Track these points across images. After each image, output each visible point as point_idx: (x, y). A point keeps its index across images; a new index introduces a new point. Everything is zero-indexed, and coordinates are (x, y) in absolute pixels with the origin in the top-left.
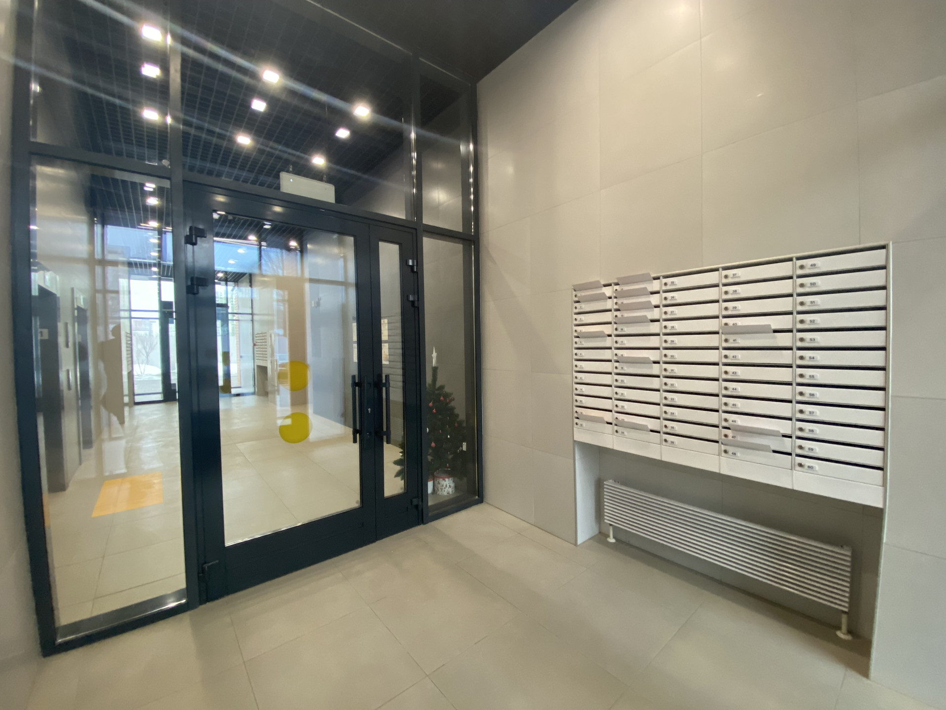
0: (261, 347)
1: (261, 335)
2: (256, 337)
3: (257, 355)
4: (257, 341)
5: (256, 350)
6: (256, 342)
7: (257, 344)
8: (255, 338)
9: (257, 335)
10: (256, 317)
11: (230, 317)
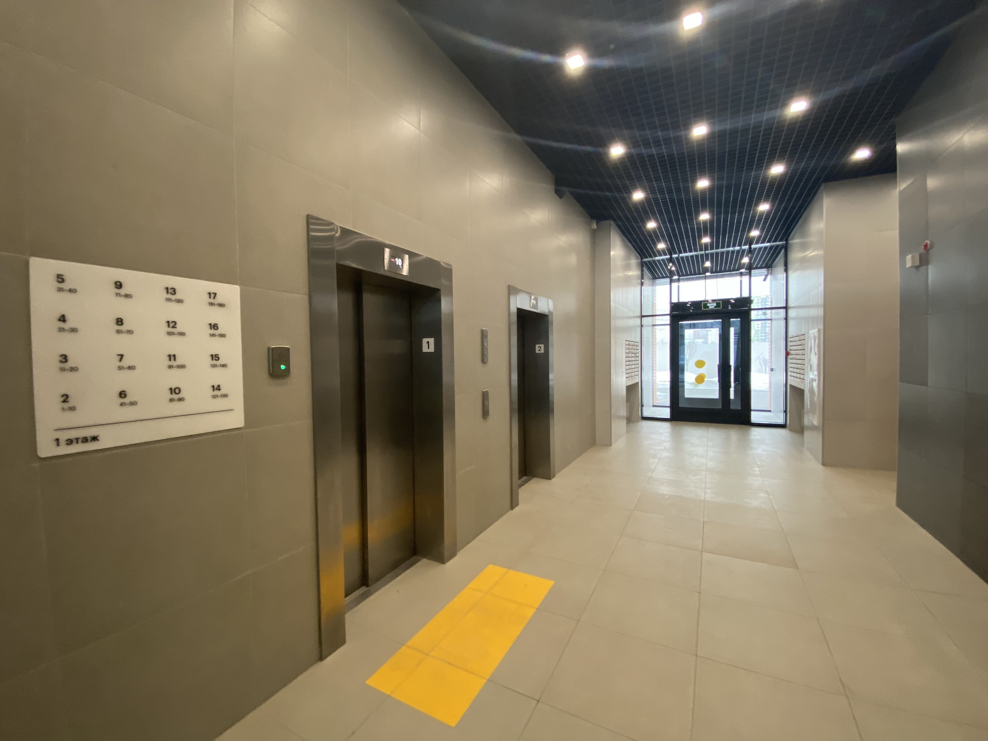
0: (798, 357)
1: (797, 338)
2: (791, 342)
3: (792, 370)
4: (791, 348)
5: (789, 361)
6: (791, 350)
7: (791, 352)
8: (789, 344)
9: (792, 339)
10: (792, 313)
11: (754, 315)
